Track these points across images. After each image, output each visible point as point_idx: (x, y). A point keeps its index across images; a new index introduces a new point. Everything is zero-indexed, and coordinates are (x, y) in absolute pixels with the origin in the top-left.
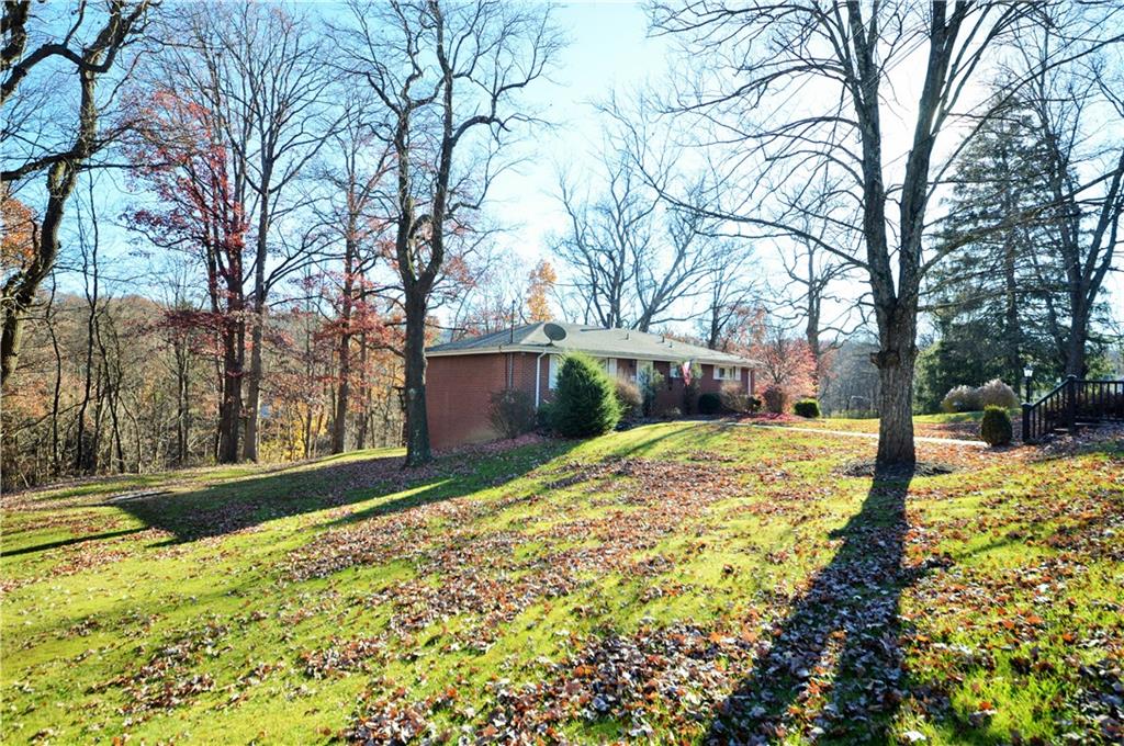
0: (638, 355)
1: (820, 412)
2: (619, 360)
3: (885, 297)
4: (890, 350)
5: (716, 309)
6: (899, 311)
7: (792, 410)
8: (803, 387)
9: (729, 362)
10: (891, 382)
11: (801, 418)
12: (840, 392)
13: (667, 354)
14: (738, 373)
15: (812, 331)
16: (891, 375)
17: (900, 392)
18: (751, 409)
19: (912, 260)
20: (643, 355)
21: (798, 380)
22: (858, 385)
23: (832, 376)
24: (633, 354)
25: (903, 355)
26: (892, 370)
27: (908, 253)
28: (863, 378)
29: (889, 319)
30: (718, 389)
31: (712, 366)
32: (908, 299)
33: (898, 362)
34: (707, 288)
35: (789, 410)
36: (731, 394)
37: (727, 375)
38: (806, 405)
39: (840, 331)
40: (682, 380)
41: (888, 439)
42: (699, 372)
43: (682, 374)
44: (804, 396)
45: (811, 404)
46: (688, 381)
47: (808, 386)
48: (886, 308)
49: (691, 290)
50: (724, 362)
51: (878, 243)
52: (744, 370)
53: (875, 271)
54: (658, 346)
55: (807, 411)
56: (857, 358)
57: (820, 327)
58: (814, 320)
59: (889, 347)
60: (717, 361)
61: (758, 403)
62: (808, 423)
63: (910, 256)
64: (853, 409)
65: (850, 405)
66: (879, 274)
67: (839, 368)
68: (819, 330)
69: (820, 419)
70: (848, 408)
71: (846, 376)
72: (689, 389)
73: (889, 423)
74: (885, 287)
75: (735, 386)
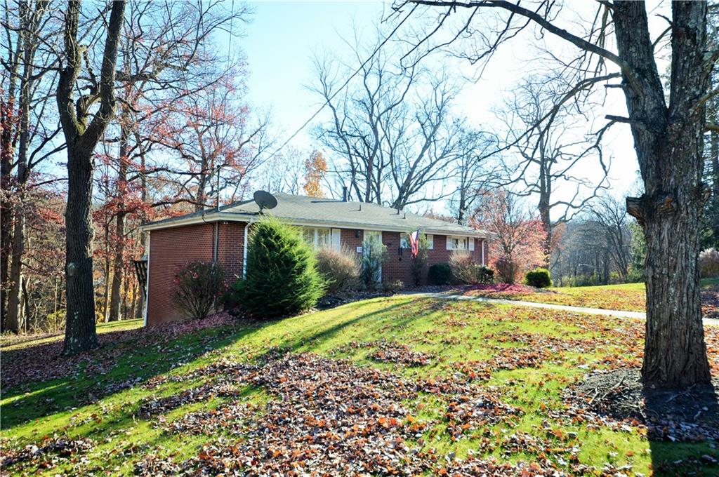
0: (365, 225)
1: (552, 281)
2: (343, 231)
3: (650, 105)
4: (660, 192)
5: (463, 190)
6: (676, 126)
7: (524, 280)
8: (533, 257)
9: (463, 233)
10: (665, 245)
11: (533, 289)
12: (569, 261)
13: (396, 224)
14: (472, 244)
15: (544, 206)
16: (665, 233)
17: (681, 262)
18: (483, 280)
19: (694, 41)
20: (369, 225)
21: (529, 249)
22: (584, 255)
23: (562, 248)
24: (357, 224)
25: (684, 199)
26: (666, 226)
27: (687, 29)
28: (588, 249)
29: (656, 141)
30: (448, 259)
31: (445, 237)
32: (690, 105)
33: (677, 212)
34: (453, 173)
35: (521, 279)
36: (462, 266)
37: (461, 246)
38: (537, 274)
39: (570, 205)
40: (410, 250)
41: (663, 344)
42: (430, 244)
43: (410, 245)
44: (535, 266)
45: (542, 273)
46: (415, 252)
47: (539, 256)
48: (650, 125)
49: (440, 174)
50: (457, 232)
51: (635, 22)
52: (478, 241)
53: (631, 65)
54: (392, 217)
55: (538, 281)
56: (583, 233)
57: (552, 201)
58: (545, 195)
59: (660, 186)
60: (449, 232)
61: (491, 273)
62: (538, 295)
63: (691, 34)
64: (580, 274)
65: (578, 272)
66: (638, 70)
67: (568, 241)
68: (550, 204)
69: (552, 288)
70: (575, 274)
71: (574, 248)
72: (417, 261)
73: (665, 316)
74: (648, 90)
75: (465, 256)
